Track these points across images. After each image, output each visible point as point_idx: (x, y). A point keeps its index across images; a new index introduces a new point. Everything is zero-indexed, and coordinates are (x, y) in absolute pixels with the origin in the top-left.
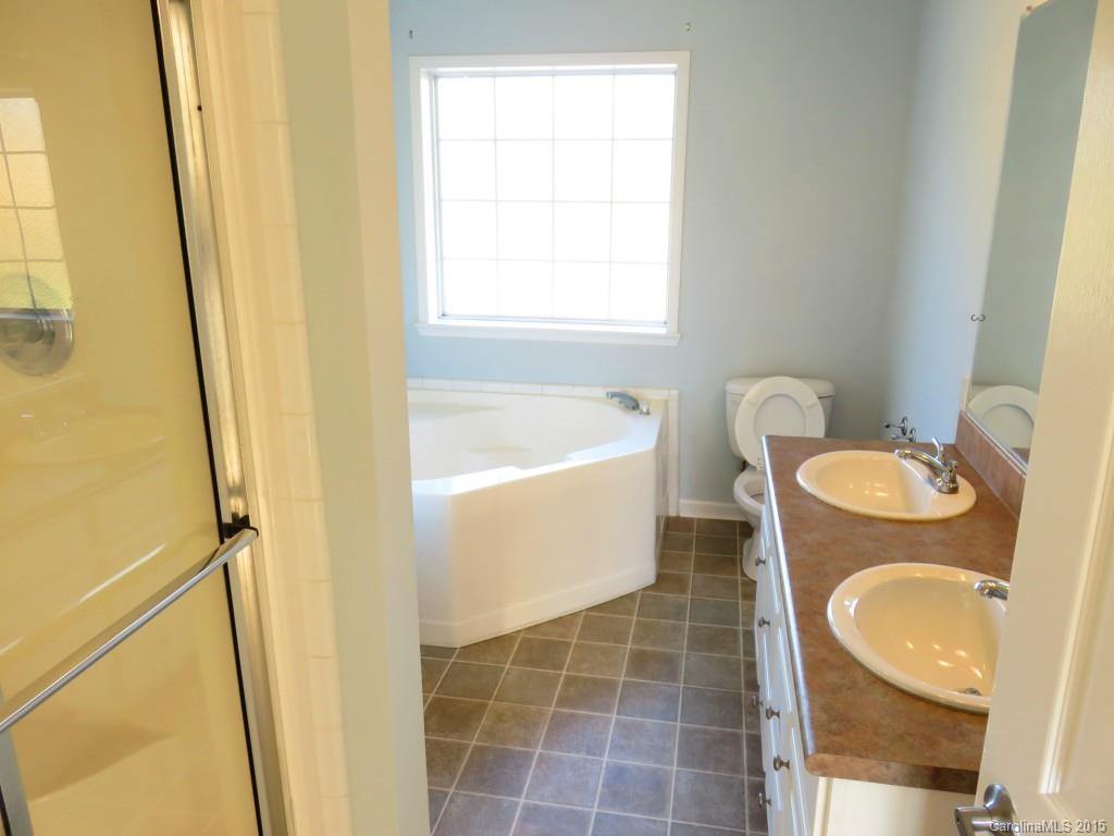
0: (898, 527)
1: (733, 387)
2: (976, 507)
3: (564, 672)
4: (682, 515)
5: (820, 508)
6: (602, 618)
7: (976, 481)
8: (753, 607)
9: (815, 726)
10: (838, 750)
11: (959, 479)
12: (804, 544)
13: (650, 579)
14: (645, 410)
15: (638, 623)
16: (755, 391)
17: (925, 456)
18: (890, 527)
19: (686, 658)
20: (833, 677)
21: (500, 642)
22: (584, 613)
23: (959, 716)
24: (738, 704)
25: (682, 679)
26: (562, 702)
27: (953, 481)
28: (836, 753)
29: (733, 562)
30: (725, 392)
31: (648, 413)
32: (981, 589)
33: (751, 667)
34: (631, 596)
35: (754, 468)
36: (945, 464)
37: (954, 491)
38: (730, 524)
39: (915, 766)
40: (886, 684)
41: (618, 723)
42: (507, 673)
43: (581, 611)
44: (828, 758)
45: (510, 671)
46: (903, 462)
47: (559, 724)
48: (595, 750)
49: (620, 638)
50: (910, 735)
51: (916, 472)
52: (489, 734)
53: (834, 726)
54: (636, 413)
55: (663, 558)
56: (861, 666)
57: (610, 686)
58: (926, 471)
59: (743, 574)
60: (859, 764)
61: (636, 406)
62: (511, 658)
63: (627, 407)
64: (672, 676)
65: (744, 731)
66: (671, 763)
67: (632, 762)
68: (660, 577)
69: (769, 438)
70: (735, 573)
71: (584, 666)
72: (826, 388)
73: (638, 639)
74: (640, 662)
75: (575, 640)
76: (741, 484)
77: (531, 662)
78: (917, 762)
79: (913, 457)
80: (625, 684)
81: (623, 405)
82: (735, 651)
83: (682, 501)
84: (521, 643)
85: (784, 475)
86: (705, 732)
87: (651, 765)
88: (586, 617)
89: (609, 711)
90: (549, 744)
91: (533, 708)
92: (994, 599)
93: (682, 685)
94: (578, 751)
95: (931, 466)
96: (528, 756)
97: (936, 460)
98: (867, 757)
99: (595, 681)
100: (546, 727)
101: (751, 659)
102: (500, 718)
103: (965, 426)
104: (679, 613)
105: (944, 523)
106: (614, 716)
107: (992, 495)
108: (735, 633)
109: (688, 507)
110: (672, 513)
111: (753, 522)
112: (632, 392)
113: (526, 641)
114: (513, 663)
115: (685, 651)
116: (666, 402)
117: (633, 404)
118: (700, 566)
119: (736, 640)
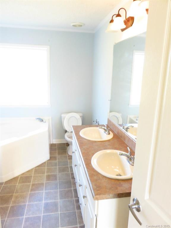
0: (101, 143)
1: (63, 115)
2: (114, 137)
3: (31, 183)
4: (54, 143)
5: (86, 140)
6: (39, 169)
7: (113, 132)
8: (72, 161)
9: (94, 190)
10: (100, 194)
11: (110, 132)
12: (84, 149)
13: (49, 158)
14: (44, 121)
15: (47, 169)
16: (67, 116)
17: (103, 127)
18: (99, 143)
19: (58, 175)
20: (95, 178)
21: (15, 179)
22: (34, 169)
23: (120, 181)
24: (71, 183)
25: (58, 179)
26: (31, 190)
27: (109, 132)
28: (99, 195)
29: (65, 152)
30: (61, 117)
31: (45, 122)
32: (120, 154)
33: (72, 174)
34: (45, 163)
35: (68, 132)
36: (107, 129)
37: (109, 134)
38: (64, 144)
39: (115, 194)
40: (105, 177)
41: (45, 192)
42: (17, 186)
43: (34, 168)
44: (98, 196)
45: (18, 185)
46: (99, 129)
47: (31, 196)
48: (40, 200)
49: (43, 173)
50: (112, 187)
51: (102, 131)
52: (14, 202)
53: (98, 189)
54: (43, 122)
55: (51, 153)
56: (100, 174)
57: (42, 184)
58: (104, 130)
59: (68, 154)
60: (104, 196)
61: (42, 121)
62: (18, 182)
63: (40, 121)
64: (56, 179)
65: (72, 189)
66: (58, 199)
67: (49, 201)
68: (51, 157)
69: (73, 126)
70: (66, 154)
71: (36, 181)
72: (81, 115)
73: (47, 172)
74: (48, 177)
75: (33, 175)
76: (66, 135)
77: (23, 182)
78: (115, 193)
79: (101, 128)
80: (46, 183)
81: (39, 121)
82: (68, 171)
83: (54, 140)
84: (20, 178)
85: (77, 134)
86: (65, 191)
87: (53, 201)
88: (35, 169)
89: (43, 190)
90: (30, 201)
91: (25, 193)
92: (122, 156)
93: (58, 181)
94: (37, 201)
95: (104, 129)
96: (25, 205)
97: (105, 128)
98: (105, 194)
99: (39, 184)
100: (28, 197)
101: (72, 172)
102: (17, 197)
103: (109, 121)
104: (56, 165)
105: (109, 141)
106: (44, 191)
107: (116, 134)
108: (68, 167)
109: (55, 141)
110: (52, 143)
111: (69, 143)
112: (42, 118)
113: (21, 177)
114: (19, 183)
115: (58, 173)
116: (49, 120)
117: (42, 120)
118: (59, 154)
119: (68, 169)
